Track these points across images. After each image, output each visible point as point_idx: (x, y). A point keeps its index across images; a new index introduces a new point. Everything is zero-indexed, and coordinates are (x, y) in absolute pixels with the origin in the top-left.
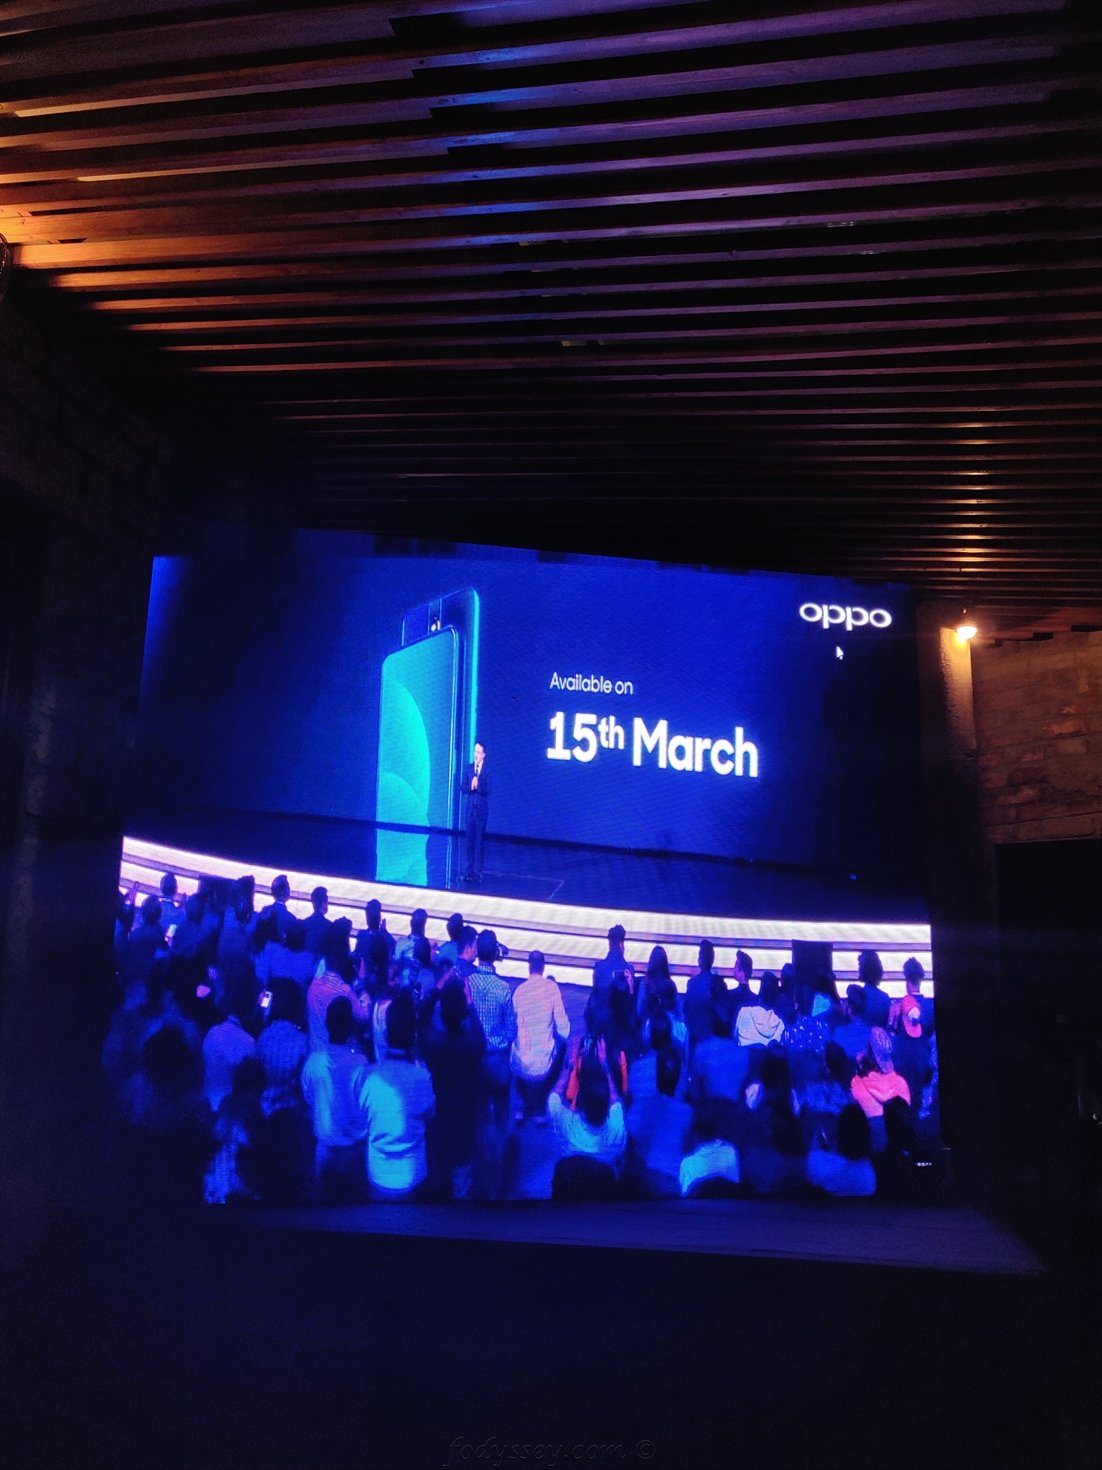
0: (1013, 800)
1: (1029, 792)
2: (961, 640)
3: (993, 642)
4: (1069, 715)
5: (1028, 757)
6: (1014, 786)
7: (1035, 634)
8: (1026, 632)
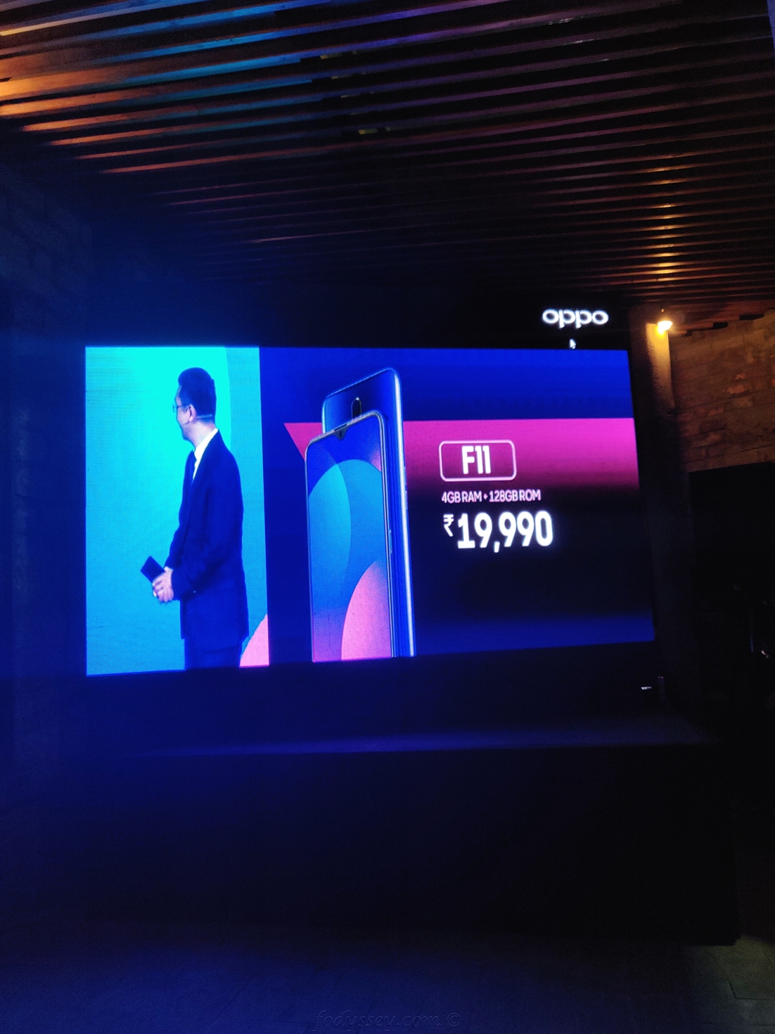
0: (704, 444)
1: (714, 437)
2: (661, 331)
3: (685, 332)
4: (740, 379)
5: (713, 413)
6: (704, 433)
7: (714, 324)
8: (708, 323)
